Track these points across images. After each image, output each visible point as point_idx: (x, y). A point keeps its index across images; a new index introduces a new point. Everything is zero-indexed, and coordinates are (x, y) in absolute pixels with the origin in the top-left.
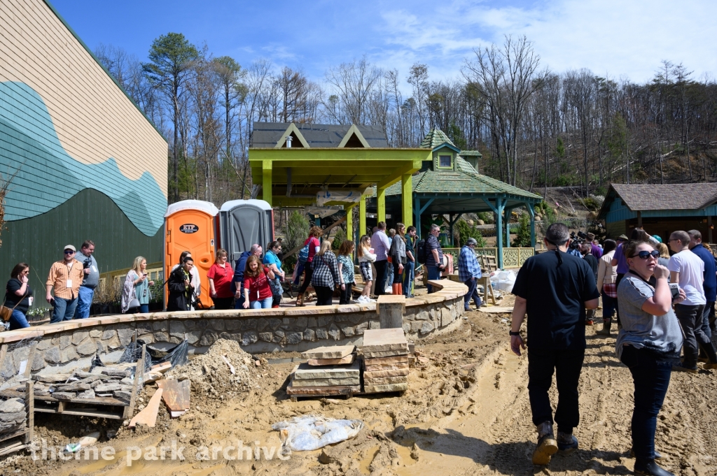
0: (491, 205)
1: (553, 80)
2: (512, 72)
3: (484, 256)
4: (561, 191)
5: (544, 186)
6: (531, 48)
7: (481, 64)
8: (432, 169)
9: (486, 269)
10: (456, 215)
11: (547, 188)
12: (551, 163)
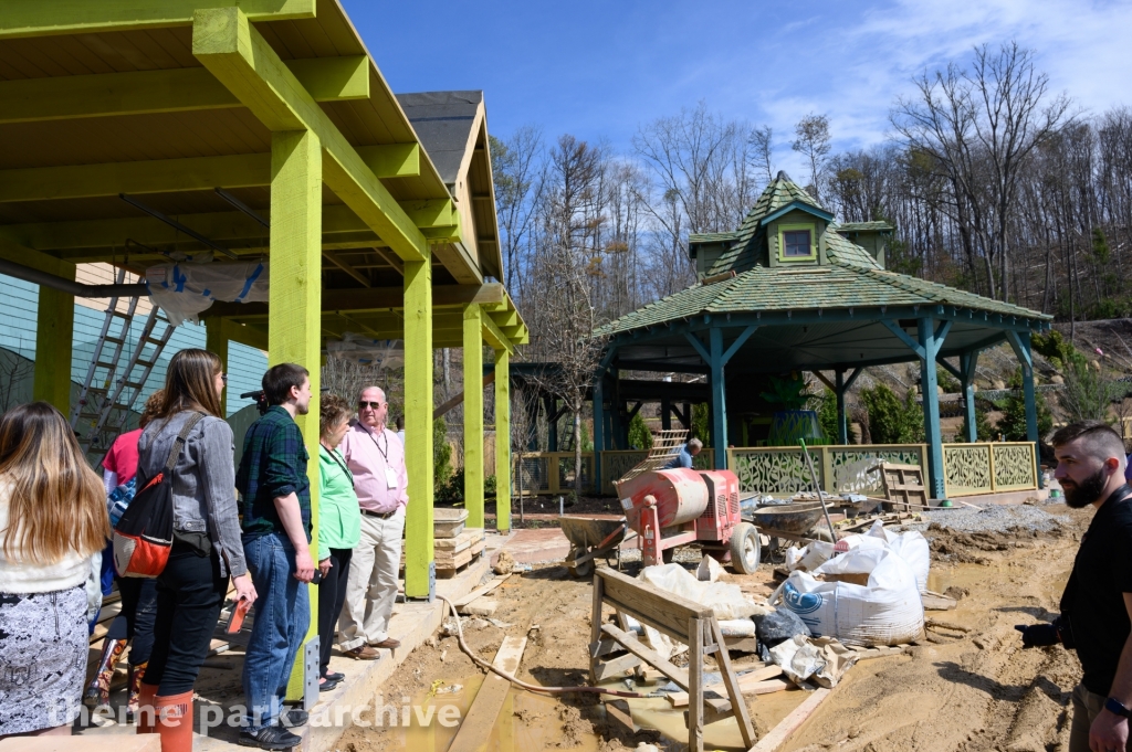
0: (906, 336)
1: (1079, 133)
2: (992, 112)
3: (888, 465)
4: (1105, 329)
5: (1071, 321)
6: (1029, 63)
7: (930, 103)
8: (766, 264)
9: (893, 499)
10: (850, 371)
11: (1076, 324)
12: (1084, 279)
